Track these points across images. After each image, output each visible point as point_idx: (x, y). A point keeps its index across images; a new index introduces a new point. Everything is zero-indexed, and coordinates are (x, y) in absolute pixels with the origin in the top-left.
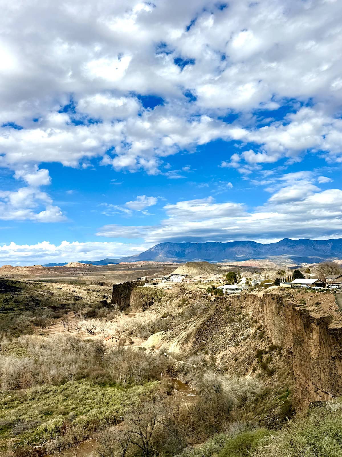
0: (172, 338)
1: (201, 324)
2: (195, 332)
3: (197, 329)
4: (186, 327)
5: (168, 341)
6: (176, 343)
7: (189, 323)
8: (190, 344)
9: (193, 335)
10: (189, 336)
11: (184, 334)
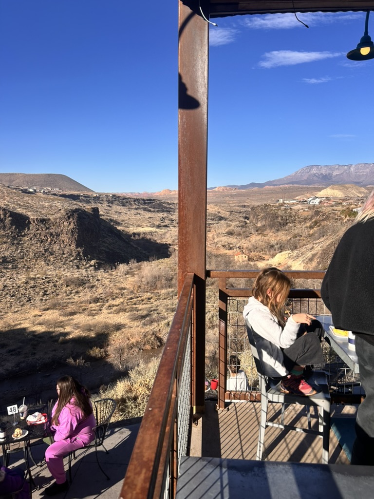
0: (298, 256)
1: (327, 246)
2: (320, 252)
3: (324, 250)
4: (313, 248)
5: (293, 260)
6: (301, 262)
7: (316, 244)
8: (314, 264)
9: (318, 255)
10: (314, 256)
11: (309, 254)
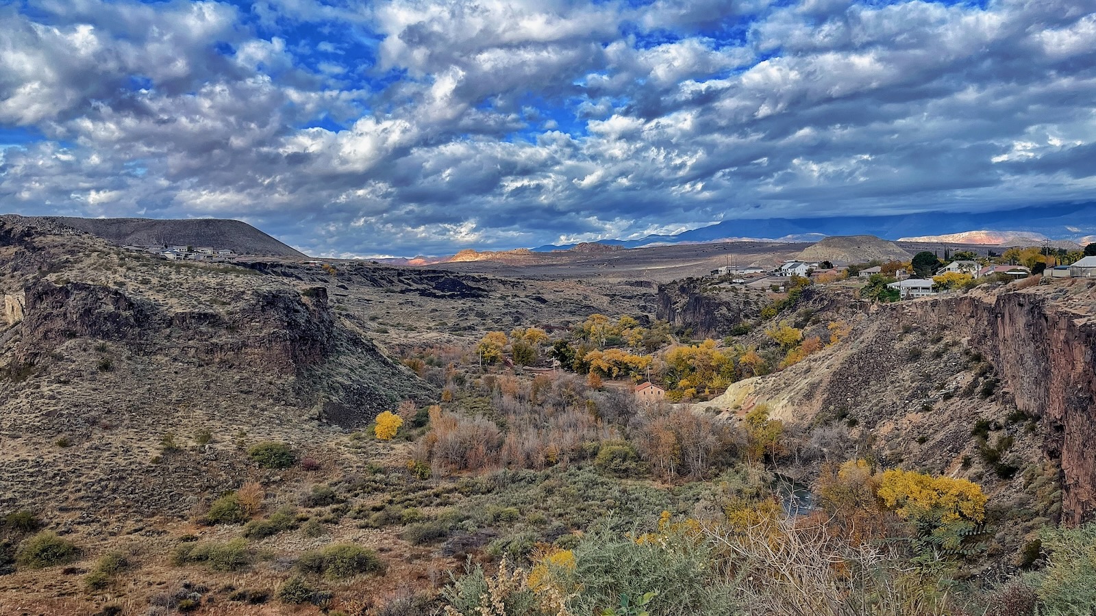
0: (777, 390)
1: (842, 364)
2: (826, 381)
3: (835, 374)
4: (809, 370)
5: (768, 396)
6: (785, 401)
7: (815, 360)
8: (817, 404)
9: (824, 384)
10: (813, 387)
11: (803, 384)
